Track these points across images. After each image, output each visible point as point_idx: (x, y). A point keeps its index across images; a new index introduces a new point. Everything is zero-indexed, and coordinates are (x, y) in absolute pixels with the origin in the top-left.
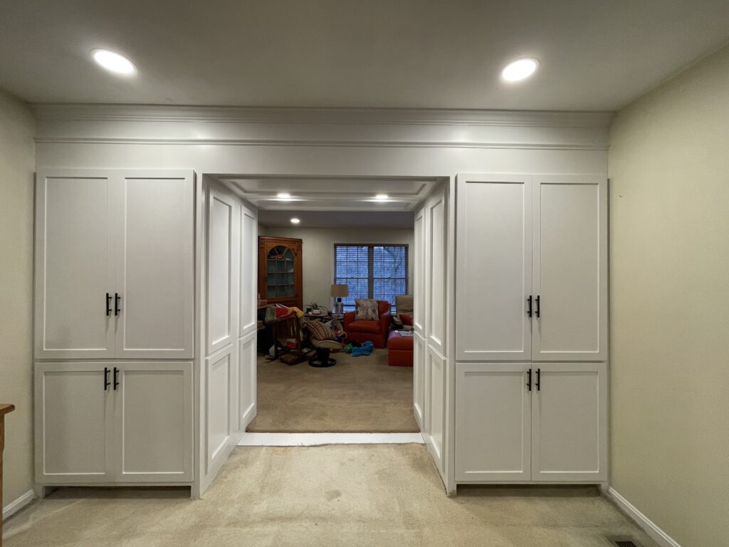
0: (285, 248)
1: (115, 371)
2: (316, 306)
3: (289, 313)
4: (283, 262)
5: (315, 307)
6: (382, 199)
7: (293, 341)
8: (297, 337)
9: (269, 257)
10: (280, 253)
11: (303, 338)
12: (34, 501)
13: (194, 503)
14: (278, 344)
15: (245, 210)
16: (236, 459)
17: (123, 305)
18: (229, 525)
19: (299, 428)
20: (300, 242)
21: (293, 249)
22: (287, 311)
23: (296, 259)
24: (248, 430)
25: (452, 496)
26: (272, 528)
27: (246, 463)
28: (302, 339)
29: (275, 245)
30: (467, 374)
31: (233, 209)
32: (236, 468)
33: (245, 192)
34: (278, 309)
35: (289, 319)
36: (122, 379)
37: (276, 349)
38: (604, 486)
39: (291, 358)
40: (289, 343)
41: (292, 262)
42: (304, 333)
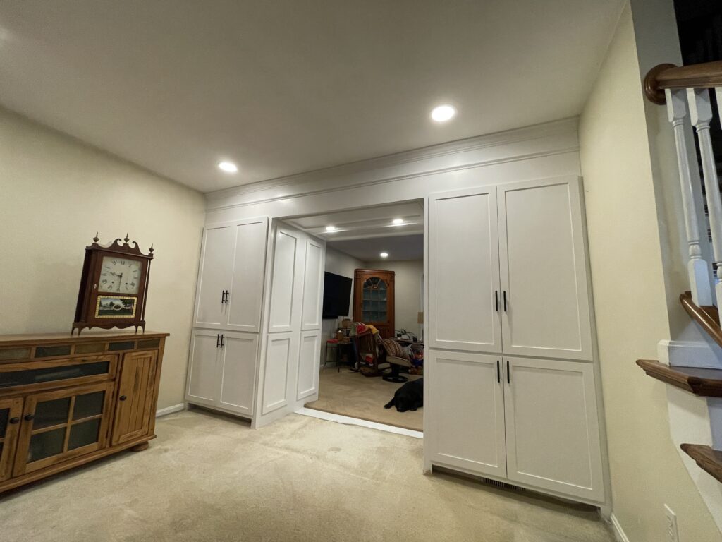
0: (379, 278)
1: (222, 337)
2: (405, 331)
3: (366, 330)
4: (377, 291)
5: (405, 333)
6: (398, 222)
7: (371, 355)
8: (374, 353)
9: (365, 286)
10: (375, 283)
11: (379, 353)
12: (183, 410)
13: (251, 430)
14: (361, 360)
15: (310, 241)
16: (288, 418)
17: (230, 298)
18: (262, 444)
19: (341, 412)
20: (393, 274)
21: (386, 280)
22: (364, 328)
23: (388, 288)
24: (306, 406)
25: (427, 474)
26: (285, 452)
27: (292, 421)
28: (377, 355)
29: (371, 276)
30: (439, 360)
31: (298, 240)
32: (285, 421)
33: (305, 228)
34: (359, 326)
35: (367, 335)
36: (226, 342)
37: (359, 364)
38: (604, 510)
39: (368, 370)
40: (367, 357)
41: (385, 291)
42: (379, 350)
